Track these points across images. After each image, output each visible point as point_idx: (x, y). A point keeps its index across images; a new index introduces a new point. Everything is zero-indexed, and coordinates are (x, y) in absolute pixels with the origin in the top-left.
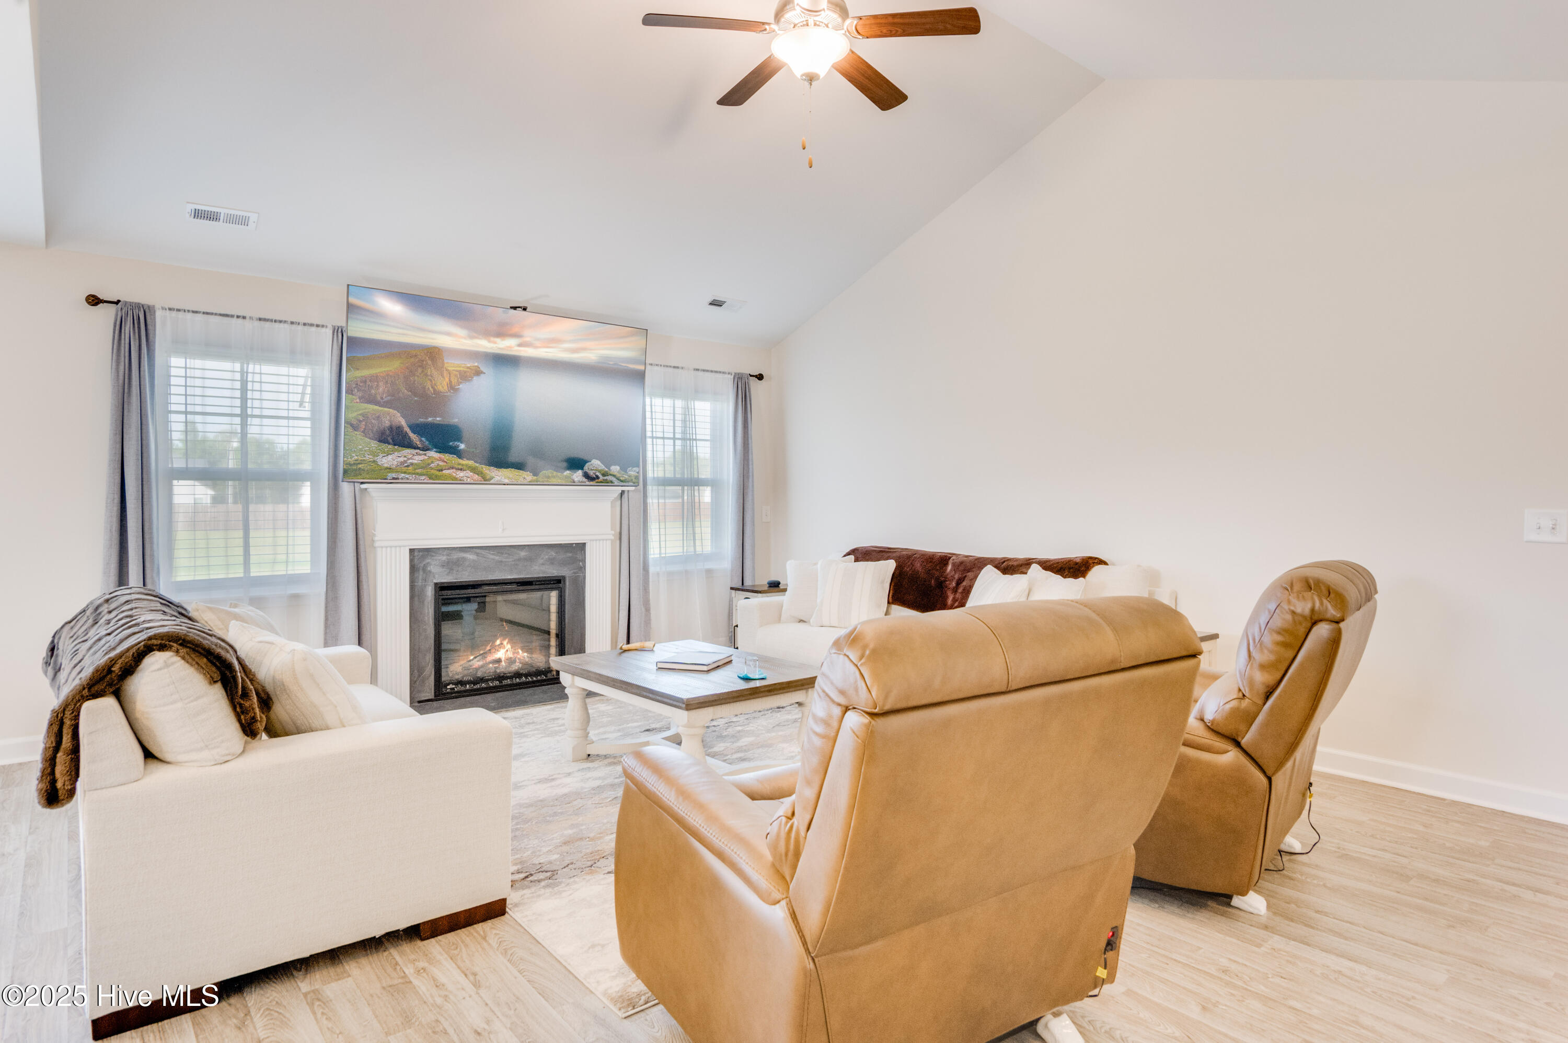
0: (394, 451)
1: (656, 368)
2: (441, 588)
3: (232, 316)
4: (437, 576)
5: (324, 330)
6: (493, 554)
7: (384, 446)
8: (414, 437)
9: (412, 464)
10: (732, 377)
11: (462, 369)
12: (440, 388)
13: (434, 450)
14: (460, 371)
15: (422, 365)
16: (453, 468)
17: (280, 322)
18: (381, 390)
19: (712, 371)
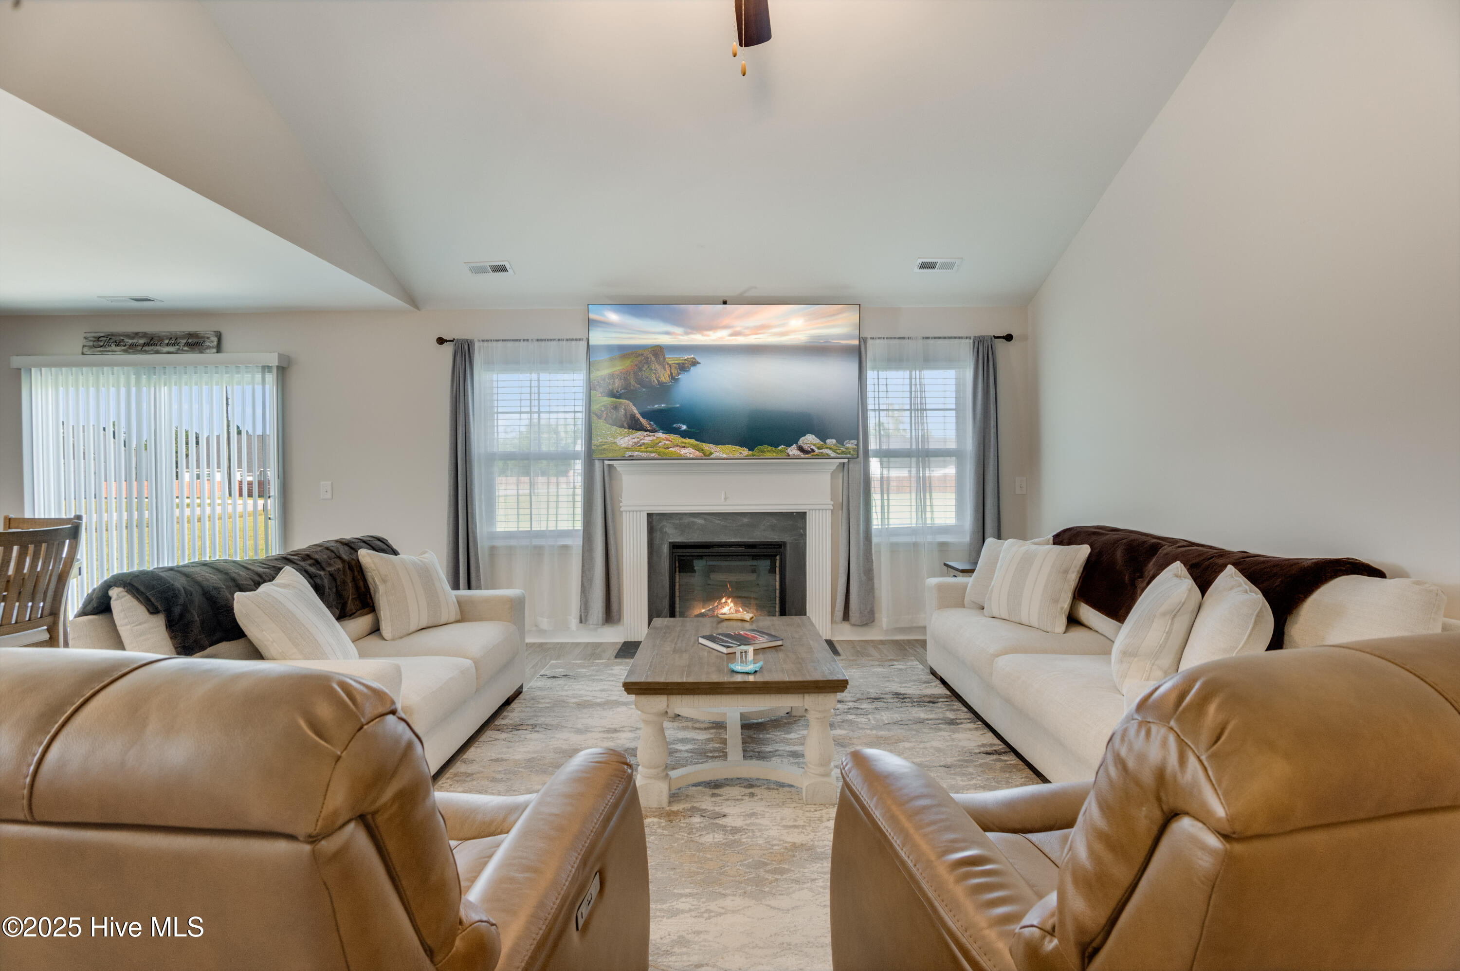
0: (629, 434)
1: (878, 341)
2: (674, 546)
3: (520, 340)
4: (671, 536)
6: (718, 520)
7: (621, 430)
8: (644, 421)
9: (644, 444)
10: (972, 341)
11: (680, 362)
12: (663, 379)
13: (661, 431)
14: (679, 364)
15: (647, 361)
16: (677, 446)
17: (551, 340)
18: (620, 385)
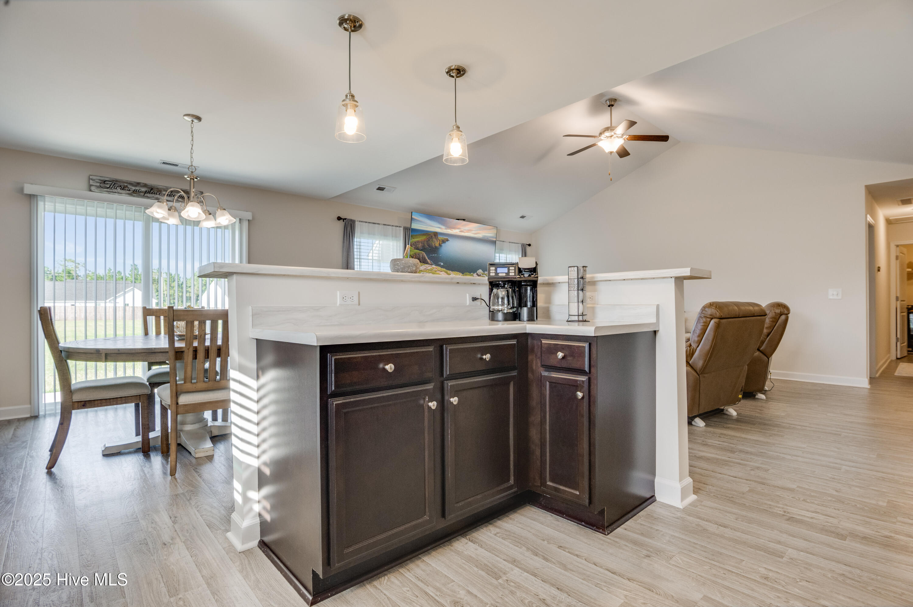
0: (423, 265)
1: (499, 241)
5: (401, 228)
8: (429, 261)
10: (521, 245)
12: (436, 245)
13: (434, 265)
14: (442, 240)
15: (431, 238)
16: (439, 271)
17: (389, 225)
18: (420, 245)
19: (514, 243)
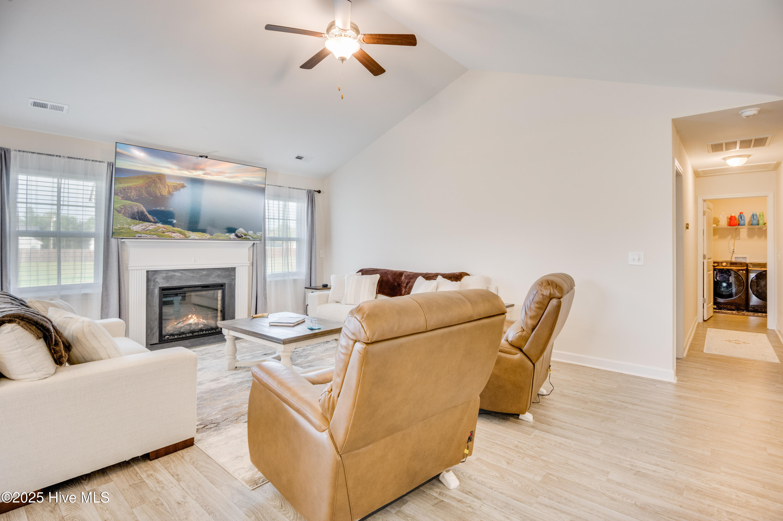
0: (139, 223)
1: (270, 186)
2: (163, 289)
3: (53, 155)
4: (160, 284)
5: (103, 164)
6: (189, 273)
7: (134, 221)
8: (150, 217)
9: (149, 230)
10: (306, 191)
11: (175, 185)
12: (163, 193)
13: (160, 223)
14: (174, 186)
15: (154, 182)
16: (170, 232)
17: (80, 159)
18: (133, 194)
19: (297, 189)
